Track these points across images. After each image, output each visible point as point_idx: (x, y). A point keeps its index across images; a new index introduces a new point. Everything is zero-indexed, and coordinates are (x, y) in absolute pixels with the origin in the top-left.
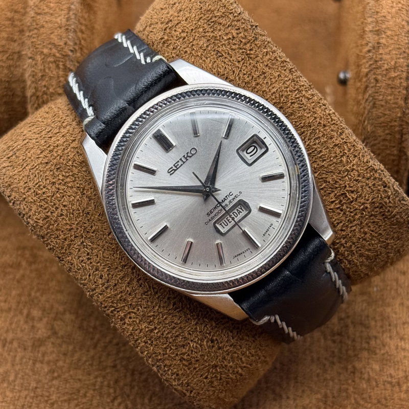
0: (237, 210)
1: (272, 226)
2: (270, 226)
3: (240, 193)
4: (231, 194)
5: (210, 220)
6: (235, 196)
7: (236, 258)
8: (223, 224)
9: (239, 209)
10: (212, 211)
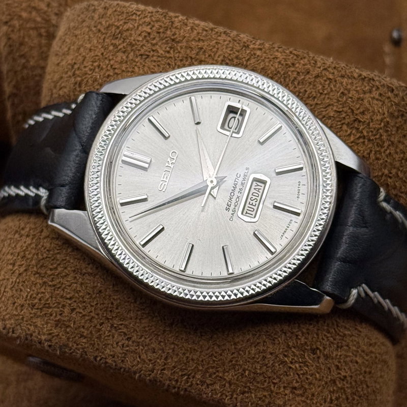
0: (255, 189)
1: (301, 184)
2: (299, 185)
3: (247, 169)
4: (238, 176)
5: (233, 214)
6: (245, 175)
7: (284, 237)
8: (248, 212)
9: (256, 187)
10: (229, 203)
